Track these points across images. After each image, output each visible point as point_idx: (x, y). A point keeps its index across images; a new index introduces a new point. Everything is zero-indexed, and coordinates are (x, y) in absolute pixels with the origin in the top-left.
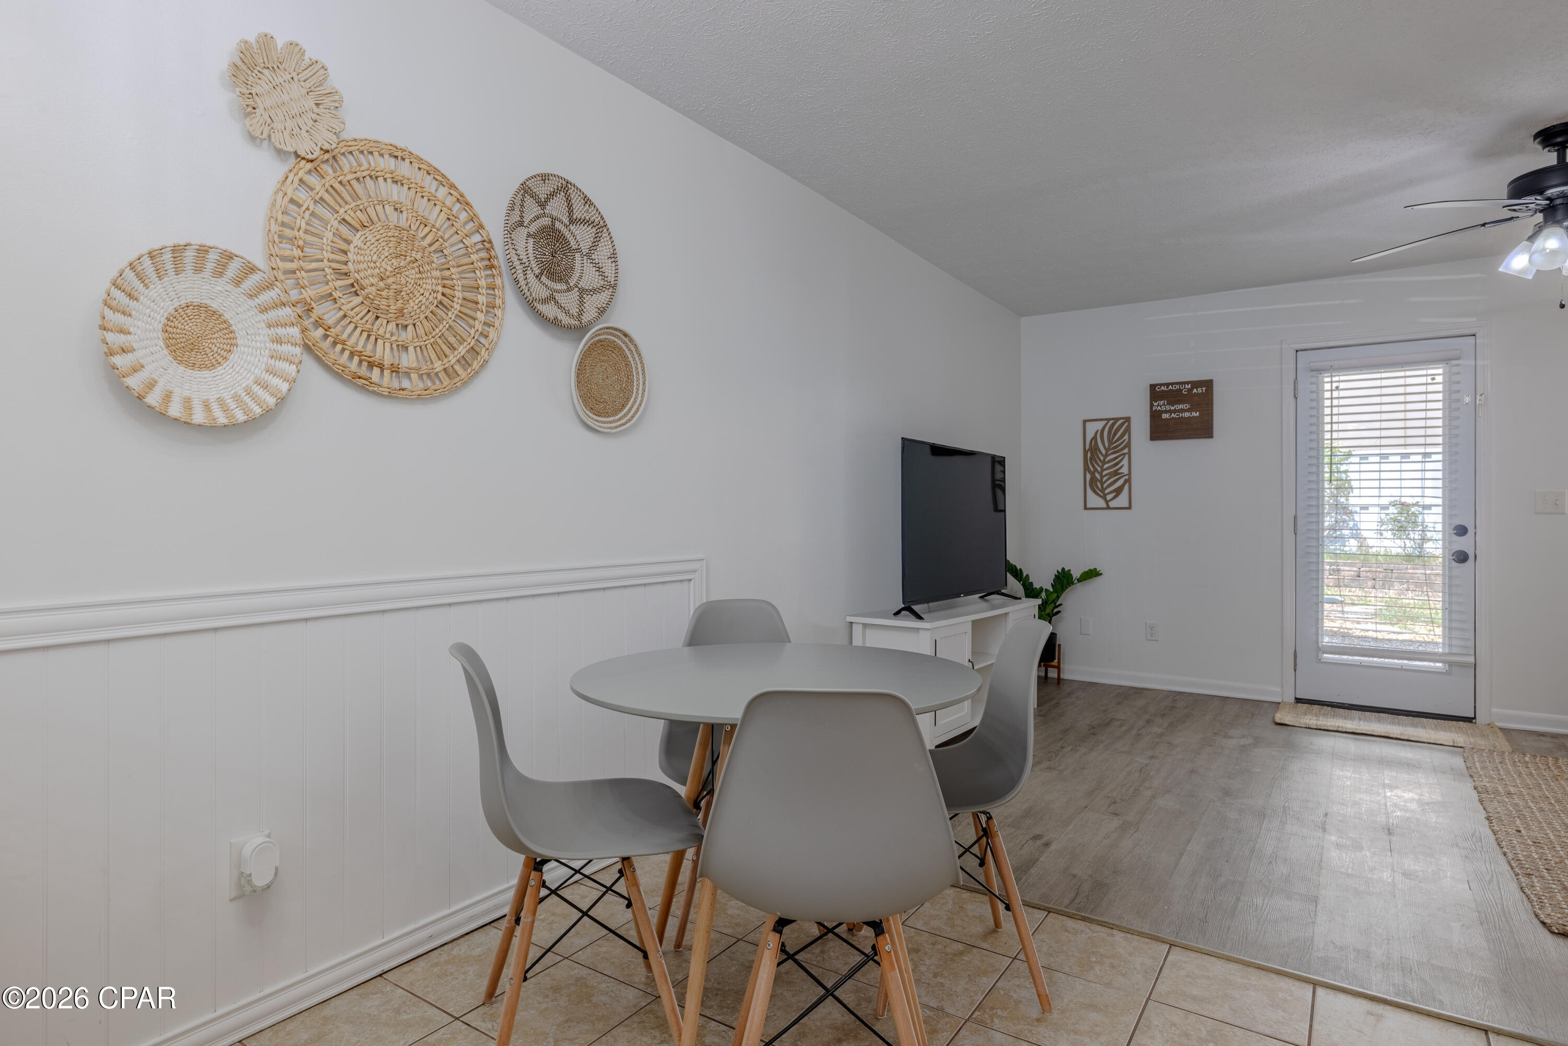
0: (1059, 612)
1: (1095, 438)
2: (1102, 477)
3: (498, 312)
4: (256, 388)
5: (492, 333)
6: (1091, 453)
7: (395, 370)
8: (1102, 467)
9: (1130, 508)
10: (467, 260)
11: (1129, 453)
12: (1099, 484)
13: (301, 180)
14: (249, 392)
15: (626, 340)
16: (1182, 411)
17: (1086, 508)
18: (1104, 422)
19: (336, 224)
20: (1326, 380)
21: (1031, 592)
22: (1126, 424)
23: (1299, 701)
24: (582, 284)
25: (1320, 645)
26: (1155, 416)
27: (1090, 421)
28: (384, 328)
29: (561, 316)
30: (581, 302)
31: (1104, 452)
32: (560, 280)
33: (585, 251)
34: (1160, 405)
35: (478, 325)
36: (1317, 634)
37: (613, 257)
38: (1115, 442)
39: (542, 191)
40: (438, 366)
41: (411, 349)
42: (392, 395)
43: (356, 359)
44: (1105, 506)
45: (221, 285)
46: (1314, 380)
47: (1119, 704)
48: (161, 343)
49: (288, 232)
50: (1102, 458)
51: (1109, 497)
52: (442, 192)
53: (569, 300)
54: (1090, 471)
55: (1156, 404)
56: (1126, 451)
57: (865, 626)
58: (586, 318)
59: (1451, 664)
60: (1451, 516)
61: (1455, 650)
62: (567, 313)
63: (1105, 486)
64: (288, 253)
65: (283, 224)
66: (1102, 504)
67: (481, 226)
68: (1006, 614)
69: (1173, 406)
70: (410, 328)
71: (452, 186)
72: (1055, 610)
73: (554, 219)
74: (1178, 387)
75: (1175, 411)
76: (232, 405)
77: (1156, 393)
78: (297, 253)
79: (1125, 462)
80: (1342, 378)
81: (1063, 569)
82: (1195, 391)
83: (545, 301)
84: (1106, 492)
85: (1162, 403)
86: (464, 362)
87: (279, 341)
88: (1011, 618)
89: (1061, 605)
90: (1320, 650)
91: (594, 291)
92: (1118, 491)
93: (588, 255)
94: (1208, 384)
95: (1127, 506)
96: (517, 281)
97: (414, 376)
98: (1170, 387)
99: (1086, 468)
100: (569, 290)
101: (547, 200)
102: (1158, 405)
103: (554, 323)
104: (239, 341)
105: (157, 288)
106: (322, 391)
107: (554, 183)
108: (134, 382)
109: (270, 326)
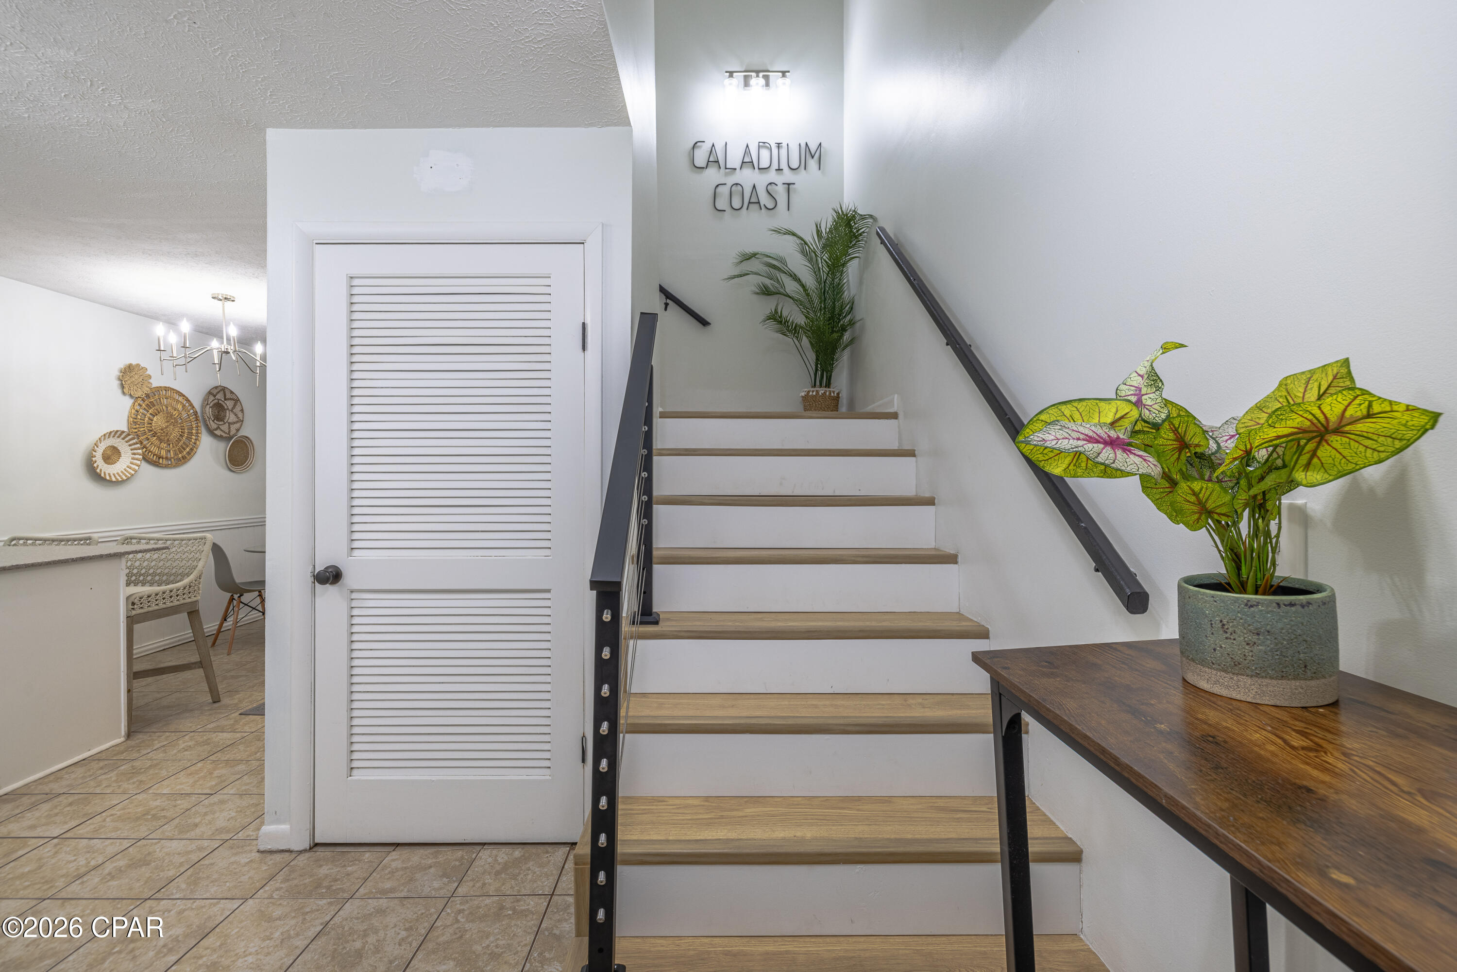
3: (200, 435)
4: (128, 469)
5: (198, 443)
7: (167, 458)
10: (189, 419)
13: (139, 404)
14: (125, 470)
15: (247, 439)
19: (148, 415)
24: (230, 421)
28: (163, 445)
29: (223, 434)
30: (229, 428)
32: (221, 421)
33: (230, 409)
35: (193, 441)
37: (242, 411)
39: (215, 392)
40: (180, 456)
41: (171, 451)
42: (166, 467)
43: (155, 457)
45: (120, 439)
48: (102, 458)
49: (135, 420)
52: (181, 399)
53: (225, 427)
58: (232, 433)
62: (224, 432)
64: (135, 427)
65: (134, 418)
67: (194, 407)
70: (171, 445)
71: (184, 396)
73: (218, 400)
76: (121, 474)
78: (137, 426)
83: (216, 429)
86: (189, 453)
87: (134, 454)
91: (234, 423)
93: (232, 411)
96: (207, 425)
97: (173, 460)
100: (225, 423)
101: (216, 394)
103: (221, 436)
104: (122, 455)
105: (102, 443)
106: (146, 468)
107: (220, 388)
108: (98, 471)
109: (132, 450)
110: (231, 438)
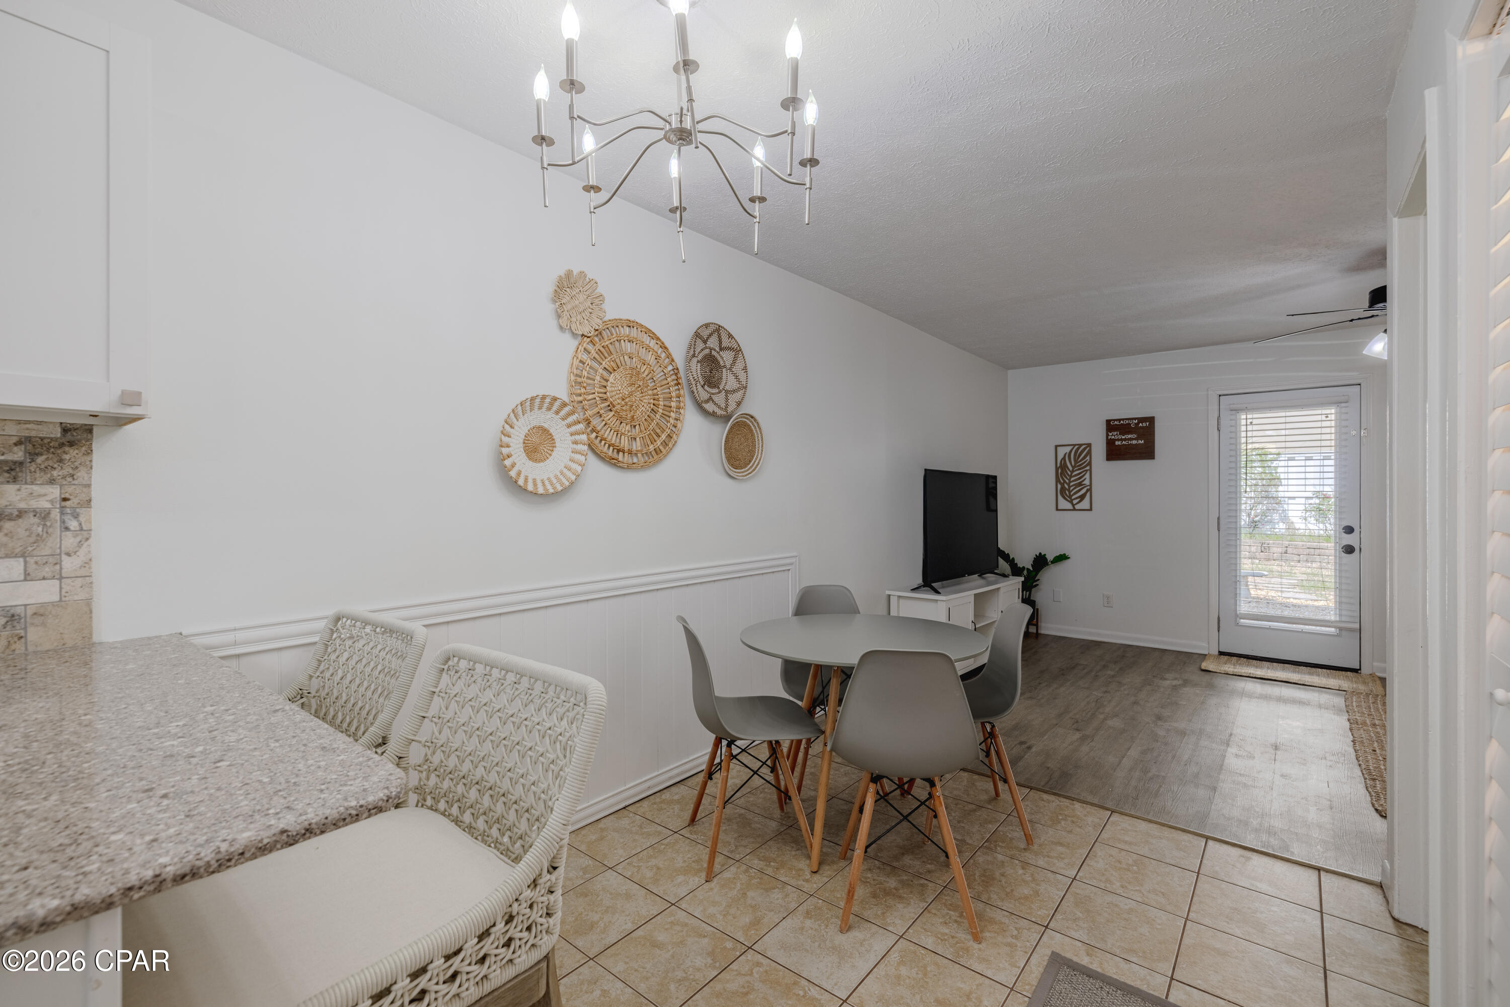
0: (1037, 585)
1: (1064, 458)
2: (1070, 487)
3: (682, 411)
4: (565, 471)
5: (679, 425)
6: (1061, 470)
7: (630, 452)
8: (1069, 480)
9: (1091, 509)
10: (666, 382)
11: (1090, 470)
12: (1067, 492)
13: (585, 349)
14: (562, 473)
15: (752, 420)
16: (1131, 439)
17: (1057, 509)
18: (1070, 448)
19: (601, 371)
20: (1244, 417)
21: (1016, 571)
22: (1088, 448)
23: (1221, 653)
24: (727, 388)
25: (1238, 612)
26: (1110, 443)
27: (1060, 446)
28: (624, 428)
29: (717, 410)
30: (727, 399)
31: (1071, 468)
32: (715, 387)
33: (728, 367)
34: (1114, 435)
35: (672, 421)
36: (1236, 605)
37: (745, 369)
38: (1080, 461)
39: (705, 333)
40: (652, 447)
41: (638, 439)
42: (630, 467)
43: (611, 448)
44: (1072, 508)
45: (550, 414)
46: (1233, 417)
47: (1082, 653)
48: (522, 450)
49: (579, 380)
50: (1069, 473)
51: (1075, 502)
52: (652, 343)
53: (720, 399)
54: (1060, 483)
55: (1111, 434)
56: (1088, 468)
57: (899, 597)
58: (730, 409)
59: (1341, 629)
60: (1340, 519)
61: (1344, 619)
62: (719, 407)
63: (1072, 493)
64: (579, 391)
65: (577, 375)
66: (1070, 506)
67: (673, 360)
68: (998, 589)
69: (1123, 435)
70: (637, 427)
71: (658, 339)
72: (1033, 584)
73: (711, 349)
74: (1127, 422)
75: (1125, 440)
76: (555, 481)
77: (1110, 426)
78: (583, 390)
79: (1087, 476)
80: (1255, 416)
81: (1040, 554)
82: (1141, 425)
83: (707, 401)
84: (1073, 497)
85: (1115, 433)
86: (665, 444)
87: (576, 443)
88: (1002, 591)
89: (1038, 580)
90: (1237, 616)
91: (734, 391)
92: (1082, 498)
93: (730, 369)
94: (1151, 420)
95: (1089, 508)
96: (693, 392)
97: (639, 455)
98: (1122, 422)
99: (1057, 481)
100: (720, 392)
101: (708, 338)
103: (713, 415)
104: (557, 445)
105: (522, 420)
106: (596, 468)
107: (712, 328)
108: (513, 473)
109: (572, 435)
110: (727, 418)
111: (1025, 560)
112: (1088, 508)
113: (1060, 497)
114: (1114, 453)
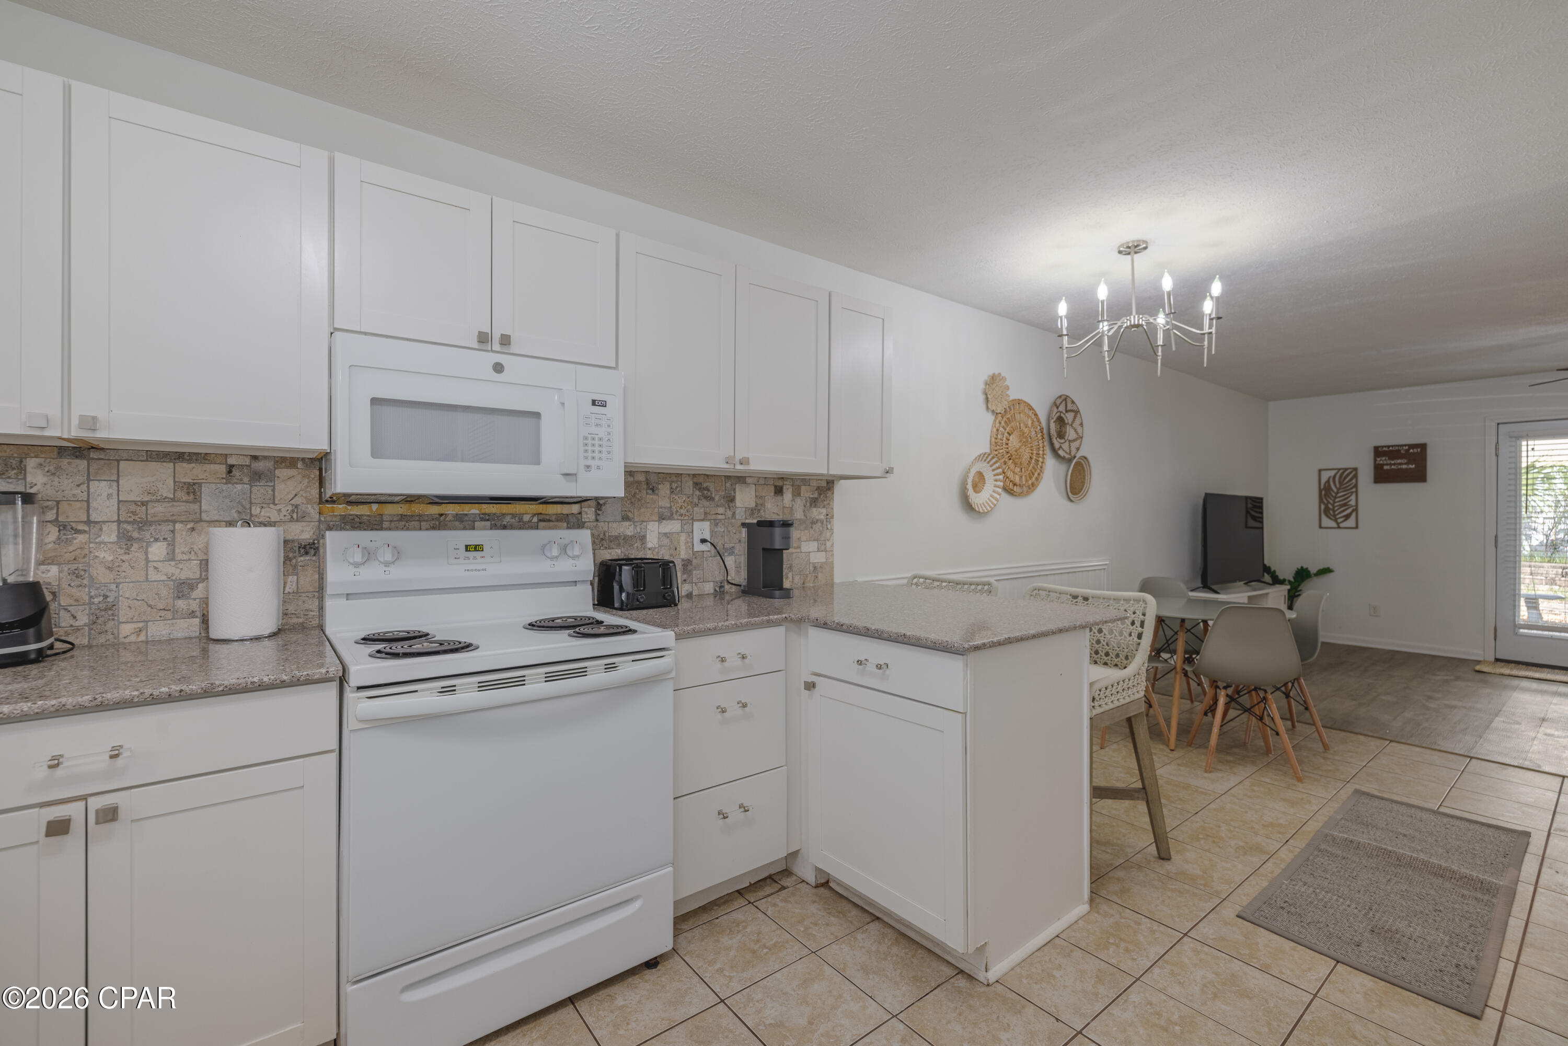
0: (1299, 595)
1: (1328, 481)
3: (1045, 456)
4: (991, 498)
5: (1044, 466)
6: (1325, 492)
7: (1020, 485)
9: (1357, 527)
10: (1036, 438)
11: (1357, 492)
12: (1331, 512)
13: (999, 421)
14: (989, 499)
15: (1085, 460)
16: (1401, 464)
17: (1321, 527)
18: (1335, 471)
19: (1006, 434)
20: (1523, 443)
21: (1279, 581)
22: (1354, 473)
23: (1498, 659)
24: (1070, 438)
25: (1517, 622)
26: (1378, 468)
27: (1324, 469)
28: (1017, 470)
29: (1065, 455)
30: (1070, 447)
31: (1335, 490)
32: (1063, 438)
33: (1070, 423)
35: (1040, 464)
37: (1081, 424)
38: (1345, 484)
39: (1058, 402)
40: (1030, 482)
41: (1023, 477)
42: (1020, 495)
43: (1011, 484)
44: (1336, 526)
45: (985, 464)
46: (1511, 443)
48: (972, 486)
49: (996, 441)
50: (1334, 495)
51: (1339, 520)
52: (1030, 413)
53: (1066, 447)
54: (1324, 504)
55: (1378, 459)
56: (1354, 490)
58: (1073, 454)
63: (1337, 513)
64: (996, 448)
65: (995, 438)
66: (1334, 524)
67: (1041, 423)
68: (1267, 594)
69: (1393, 460)
70: (1023, 469)
71: (1033, 409)
72: (1297, 594)
73: (1061, 412)
74: (1397, 448)
75: (1394, 464)
76: (986, 505)
77: (1378, 452)
78: (998, 447)
79: (1353, 497)
80: (1538, 442)
81: (1302, 567)
82: (1411, 451)
83: (1059, 449)
84: (1338, 517)
85: (1384, 458)
87: (996, 480)
88: (1269, 596)
89: (1300, 590)
90: (1516, 626)
91: (1074, 440)
92: (1347, 517)
93: (1071, 425)
94: (1423, 447)
96: (1052, 444)
97: (1024, 487)
98: (1391, 448)
99: (1321, 501)
100: (1065, 442)
101: (1059, 405)
102: (1381, 460)
103: (1063, 458)
104: (987, 482)
105: (973, 468)
106: (1005, 496)
107: (1063, 398)
108: (970, 500)
109: (994, 475)
110: (1069, 461)
111: (1286, 571)
112: (1354, 525)
113: (1323, 516)
114: (1381, 476)
